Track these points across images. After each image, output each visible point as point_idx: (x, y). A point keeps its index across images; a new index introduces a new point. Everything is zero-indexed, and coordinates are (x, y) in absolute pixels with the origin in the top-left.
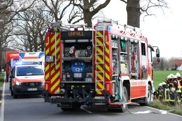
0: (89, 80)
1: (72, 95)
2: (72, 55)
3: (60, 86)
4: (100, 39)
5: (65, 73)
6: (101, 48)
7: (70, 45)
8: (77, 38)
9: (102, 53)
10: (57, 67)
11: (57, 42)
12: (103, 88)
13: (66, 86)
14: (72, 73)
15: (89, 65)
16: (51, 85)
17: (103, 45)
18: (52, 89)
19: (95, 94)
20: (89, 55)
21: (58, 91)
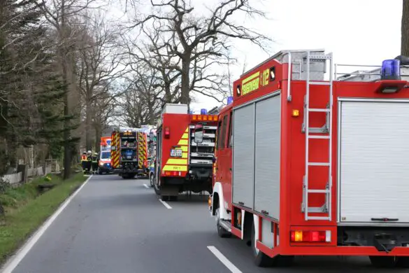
0: (135, 160)
1: (125, 168)
2: (126, 146)
3: (119, 163)
4: (141, 137)
5: (122, 156)
6: (141, 142)
7: (123, 140)
8: (128, 136)
9: (142, 145)
10: (117, 153)
11: (117, 138)
12: (142, 164)
13: (123, 163)
14: (126, 156)
15: (135, 152)
16: (114, 163)
17: (142, 140)
18: (115, 165)
19: (138, 168)
20: (135, 146)
21: (118, 166)
